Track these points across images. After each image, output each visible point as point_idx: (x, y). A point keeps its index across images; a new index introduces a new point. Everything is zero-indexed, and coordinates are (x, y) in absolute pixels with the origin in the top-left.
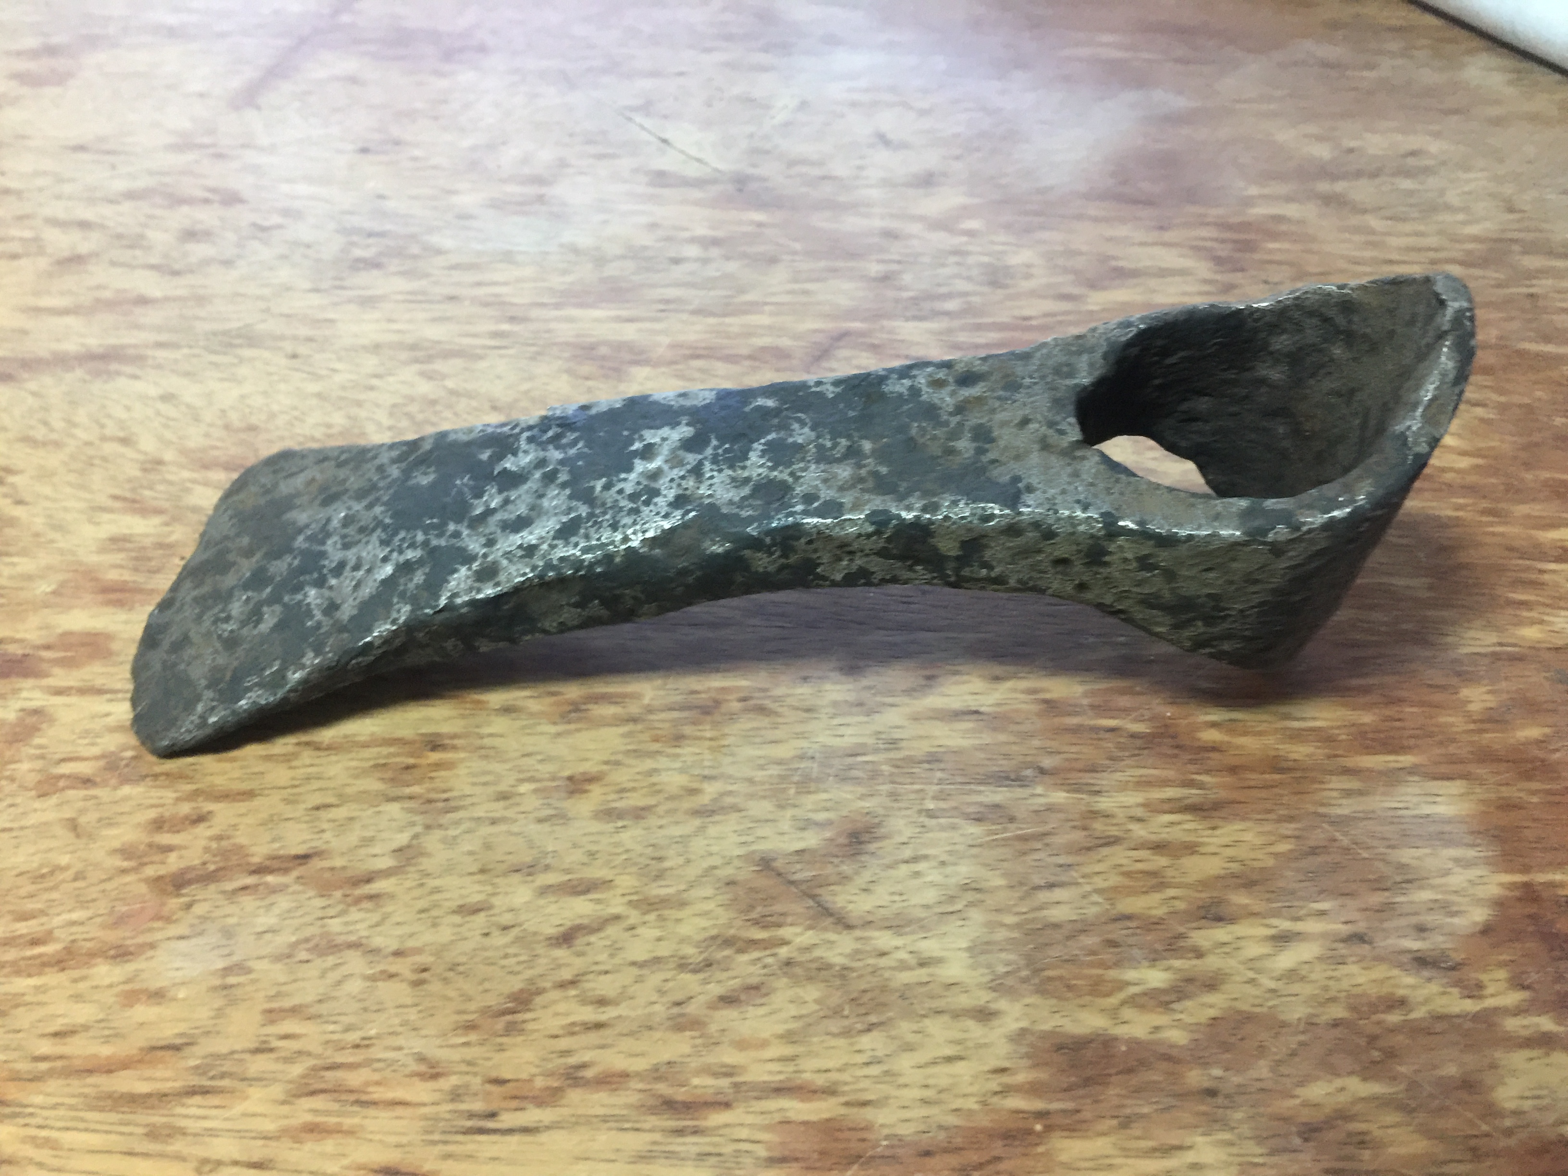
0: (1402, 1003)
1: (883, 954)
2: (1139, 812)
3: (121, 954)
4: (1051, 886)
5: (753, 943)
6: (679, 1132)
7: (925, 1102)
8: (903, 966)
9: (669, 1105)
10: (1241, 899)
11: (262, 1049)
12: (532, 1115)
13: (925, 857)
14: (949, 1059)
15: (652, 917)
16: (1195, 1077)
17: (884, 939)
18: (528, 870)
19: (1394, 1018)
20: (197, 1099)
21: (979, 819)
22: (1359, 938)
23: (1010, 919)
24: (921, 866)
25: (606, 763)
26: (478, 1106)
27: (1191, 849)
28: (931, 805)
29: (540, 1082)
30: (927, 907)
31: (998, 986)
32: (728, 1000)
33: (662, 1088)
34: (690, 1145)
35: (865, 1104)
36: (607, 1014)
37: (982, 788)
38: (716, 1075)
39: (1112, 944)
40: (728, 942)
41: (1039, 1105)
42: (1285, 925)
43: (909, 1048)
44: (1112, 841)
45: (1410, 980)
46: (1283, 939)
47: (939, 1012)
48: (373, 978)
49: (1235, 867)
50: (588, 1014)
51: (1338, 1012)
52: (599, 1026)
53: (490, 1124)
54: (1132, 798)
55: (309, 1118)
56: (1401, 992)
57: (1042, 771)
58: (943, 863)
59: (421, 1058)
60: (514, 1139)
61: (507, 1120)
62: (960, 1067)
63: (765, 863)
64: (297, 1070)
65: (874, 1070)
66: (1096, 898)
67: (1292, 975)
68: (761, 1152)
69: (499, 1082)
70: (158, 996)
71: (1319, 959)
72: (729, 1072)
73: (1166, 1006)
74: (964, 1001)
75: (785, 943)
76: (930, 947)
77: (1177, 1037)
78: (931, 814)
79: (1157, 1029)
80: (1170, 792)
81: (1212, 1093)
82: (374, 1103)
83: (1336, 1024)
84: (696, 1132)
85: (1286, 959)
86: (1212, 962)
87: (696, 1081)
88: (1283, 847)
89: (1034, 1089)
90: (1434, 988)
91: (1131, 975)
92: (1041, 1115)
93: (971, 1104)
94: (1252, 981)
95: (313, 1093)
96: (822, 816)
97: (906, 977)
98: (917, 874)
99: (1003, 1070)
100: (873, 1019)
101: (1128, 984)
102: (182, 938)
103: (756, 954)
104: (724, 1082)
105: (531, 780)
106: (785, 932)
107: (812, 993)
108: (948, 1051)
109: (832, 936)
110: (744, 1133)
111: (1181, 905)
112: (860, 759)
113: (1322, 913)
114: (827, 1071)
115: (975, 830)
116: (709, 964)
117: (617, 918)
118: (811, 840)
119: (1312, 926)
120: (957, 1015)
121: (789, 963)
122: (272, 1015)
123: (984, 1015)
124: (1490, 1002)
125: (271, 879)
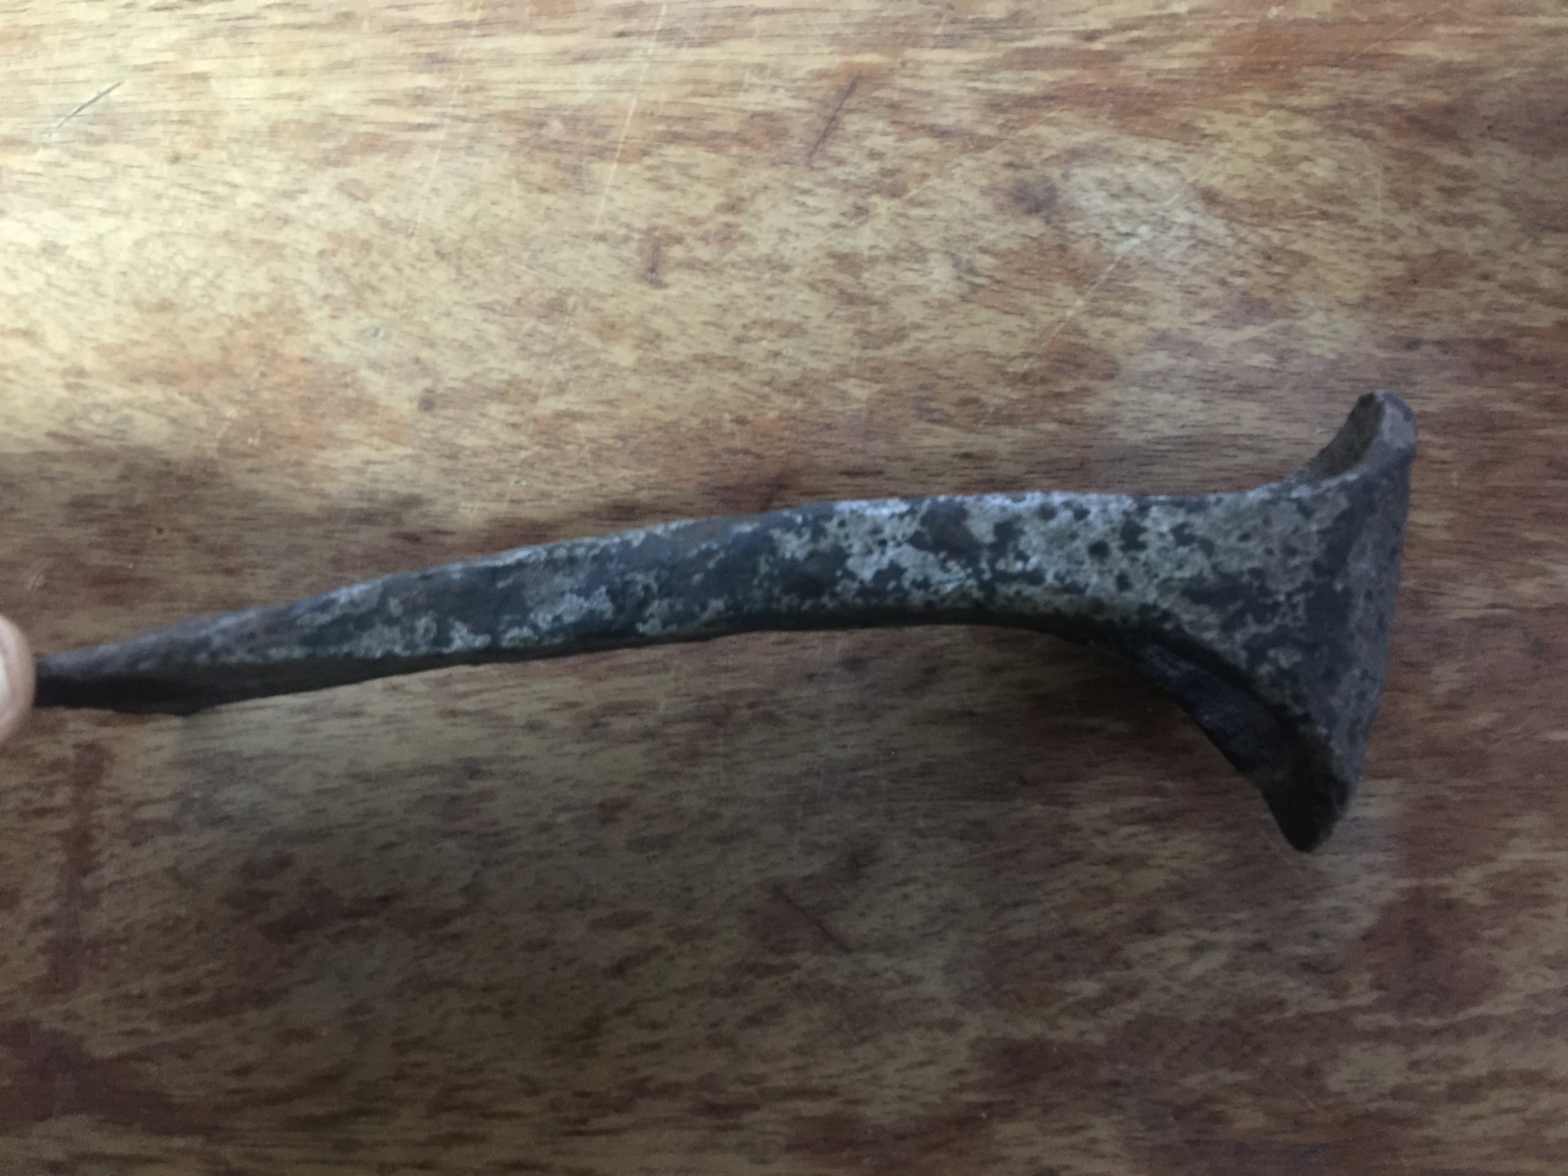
0: (1280, 1004)
2: (1103, 825)
5: (770, 969)
6: (722, 1129)
7: (902, 1098)
9: (712, 1109)
10: (1175, 912)
13: (915, 880)
14: (921, 1064)
15: (686, 947)
17: (875, 961)
18: (579, 904)
21: (962, 837)
22: (1262, 946)
25: (633, 786)
26: (573, 1114)
28: (921, 824)
29: (615, 1094)
30: (912, 928)
31: (965, 1002)
32: (753, 1021)
35: (857, 1102)
36: (660, 1036)
37: (969, 803)
38: (746, 1083)
39: (1061, 958)
41: (984, 1098)
42: (1204, 935)
43: (891, 1055)
44: (1075, 857)
45: (1291, 984)
46: (1199, 949)
47: (917, 1024)
49: (1174, 878)
51: (1227, 1013)
52: (655, 1046)
53: (583, 1128)
55: (448, 1128)
56: (1284, 995)
60: (603, 1139)
62: (930, 1071)
63: (778, 890)
67: (1200, 982)
70: (305, 1035)
71: (1224, 967)
72: (756, 1080)
73: (1094, 1013)
74: (936, 1014)
75: (795, 967)
76: (913, 966)
78: (921, 834)
79: (1083, 1033)
80: (1136, 802)
81: (1116, 1084)
82: (494, 1115)
85: (1197, 969)
86: (1139, 972)
87: (731, 1089)
89: (983, 1086)
91: (1071, 986)
92: (987, 1106)
93: (936, 1099)
94: (1166, 989)
95: (449, 1109)
96: (825, 840)
97: (892, 995)
98: (906, 897)
99: (959, 1072)
103: (774, 979)
104: (752, 1089)
105: (567, 809)
106: (796, 958)
109: (833, 959)
112: (860, 774)
116: (736, 989)
117: (658, 949)
118: (817, 865)
119: (1228, 936)
120: (930, 1026)
121: (799, 986)
122: (400, 1048)
123: (952, 1026)
124: (1350, 1002)
125: (364, 922)
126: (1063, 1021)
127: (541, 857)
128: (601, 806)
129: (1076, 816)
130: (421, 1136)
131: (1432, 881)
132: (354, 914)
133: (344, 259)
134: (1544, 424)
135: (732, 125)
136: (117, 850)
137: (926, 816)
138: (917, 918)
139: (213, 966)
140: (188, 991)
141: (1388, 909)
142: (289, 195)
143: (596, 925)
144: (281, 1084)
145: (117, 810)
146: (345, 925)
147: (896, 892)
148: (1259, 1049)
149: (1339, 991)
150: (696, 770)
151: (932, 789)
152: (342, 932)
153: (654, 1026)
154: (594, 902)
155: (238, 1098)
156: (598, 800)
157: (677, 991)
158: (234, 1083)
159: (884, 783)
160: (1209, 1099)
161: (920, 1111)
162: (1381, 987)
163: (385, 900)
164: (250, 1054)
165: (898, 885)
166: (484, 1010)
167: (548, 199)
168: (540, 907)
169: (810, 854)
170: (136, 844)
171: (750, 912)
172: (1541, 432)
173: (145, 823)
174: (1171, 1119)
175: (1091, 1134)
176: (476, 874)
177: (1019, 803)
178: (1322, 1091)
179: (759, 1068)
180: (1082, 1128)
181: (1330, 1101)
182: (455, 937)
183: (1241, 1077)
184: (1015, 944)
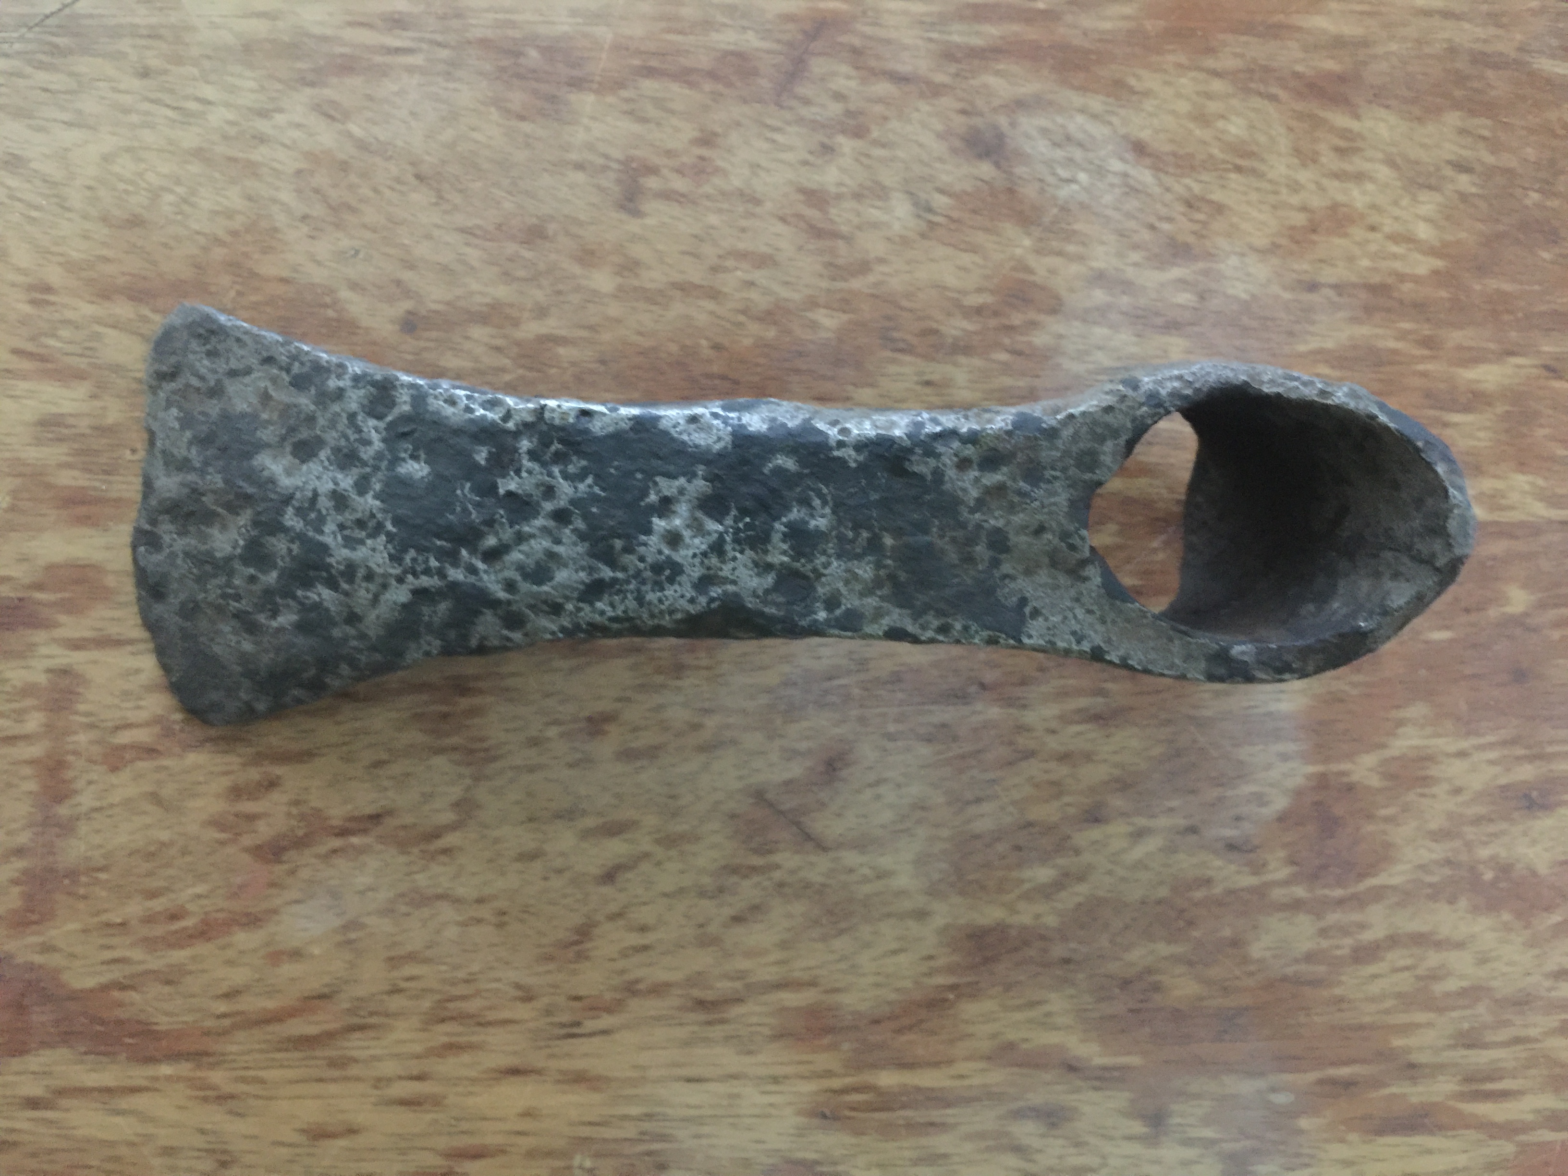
0: (1208, 882)
1: (851, 871)
2: (1054, 724)
3: (252, 921)
4: (978, 800)
5: (754, 869)
6: (709, 1023)
7: (877, 985)
8: (866, 880)
9: (701, 1004)
10: (1117, 802)
11: (396, 990)
12: (606, 1021)
13: (885, 780)
14: (895, 952)
15: (673, 853)
16: (1058, 951)
17: (850, 858)
18: (568, 815)
19: (1198, 895)
20: (357, 1035)
21: (929, 740)
22: (1192, 830)
23: (945, 833)
24: (882, 790)
25: (619, 700)
26: (565, 1018)
27: (1088, 757)
28: (892, 728)
29: (608, 996)
30: (883, 827)
31: (933, 892)
32: (738, 919)
33: (696, 993)
34: (717, 1032)
35: (837, 990)
36: (648, 939)
37: (932, 708)
38: (732, 979)
39: (1018, 848)
40: (735, 870)
41: (951, 980)
42: (1142, 821)
43: (868, 945)
44: (1029, 754)
45: (1218, 863)
46: (1139, 835)
47: (889, 915)
48: (464, 924)
49: (1117, 772)
50: (635, 939)
51: (1163, 892)
52: (645, 948)
53: (576, 1030)
54: (1051, 710)
55: (445, 1039)
56: (1210, 873)
57: (983, 686)
58: (899, 786)
59: (518, 986)
60: (596, 1040)
61: (590, 1025)
62: (902, 958)
63: (759, 796)
64: (426, 1004)
65: (843, 966)
66: (1011, 809)
67: (1140, 865)
68: (767, 1031)
69: (577, 998)
70: (296, 954)
71: (1160, 850)
72: (741, 975)
73: (1048, 897)
74: (907, 905)
75: (778, 867)
76: (886, 862)
77: (1051, 921)
78: (891, 737)
79: (1038, 916)
80: (1083, 702)
81: (1067, 961)
82: (490, 1024)
83: (1159, 902)
84: (723, 1021)
85: (1139, 852)
86: (1087, 858)
87: (719, 985)
88: (1157, 751)
89: (950, 970)
90: (1233, 867)
91: (1027, 873)
92: (953, 988)
93: (908, 984)
94: (1110, 873)
95: (443, 1021)
96: (803, 746)
97: (867, 889)
98: (878, 797)
99: (931, 958)
100: (843, 925)
101: (1023, 881)
102: (297, 902)
103: (756, 879)
104: (738, 985)
105: (556, 722)
106: (777, 858)
107: (798, 908)
108: (894, 946)
109: (813, 858)
110: (755, 1020)
111: (1072, 811)
112: (836, 682)
113: (1171, 810)
114: (810, 968)
115: (924, 751)
116: (721, 890)
117: (646, 855)
118: (796, 770)
119: (1163, 822)
120: (902, 916)
121: (781, 885)
122: (393, 962)
123: (921, 915)
124: (1268, 877)
125: (355, 840)
126: (1022, 905)
127: (531, 769)
128: (590, 719)
129: (1030, 717)
130: (418, 1048)
131: (1335, 767)
132: (343, 833)
133: (321, 179)
134: (1423, 359)
135: (704, 61)
136: (94, 776)
137: (897, 721)
138: (887, 816)
139: (200, 889)
140: (174, 917)
141: (1299, 793)
142: (263, 114)
143: (586, 834)
144: (271, 1004)
145: (93, 735)
146: (337, 843)
147: (869, 793)
148: (1191, 923)
149: (1258, 868)
150: (679, 683)
151: (900, 695)
152: (335, 851)
153: (643, 929)
154: (584, 813)
155: (227, 1022)
156: (587, 714)
157: (665, 895)
158: (222, 1007)
159: (856, 691)
160: (1149, 971)
161: (893, 996)
162: (1293, 863)
163: (376, 818)
164: (239, 976)
165: (870, 785)
166: (479, 921)
167: (526, 127)
168: (531, 820)
169: (789, 760)
170: (114, 769)
171: (733, 816)
172: (1421, 367)
173: (124, 747)
174: (1117, 991)
175: (1047, 1008)
176: (468, 789)
177: (979, 706)
178: (1245, 960)
179: (743, 964)
180: (1039, 1003)
181: (1252, 968)
182: (446, 851)
183: (1178, 949)
184: (977, 837)
